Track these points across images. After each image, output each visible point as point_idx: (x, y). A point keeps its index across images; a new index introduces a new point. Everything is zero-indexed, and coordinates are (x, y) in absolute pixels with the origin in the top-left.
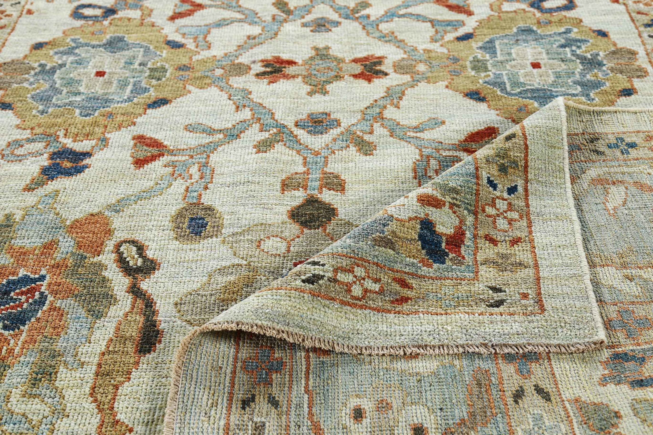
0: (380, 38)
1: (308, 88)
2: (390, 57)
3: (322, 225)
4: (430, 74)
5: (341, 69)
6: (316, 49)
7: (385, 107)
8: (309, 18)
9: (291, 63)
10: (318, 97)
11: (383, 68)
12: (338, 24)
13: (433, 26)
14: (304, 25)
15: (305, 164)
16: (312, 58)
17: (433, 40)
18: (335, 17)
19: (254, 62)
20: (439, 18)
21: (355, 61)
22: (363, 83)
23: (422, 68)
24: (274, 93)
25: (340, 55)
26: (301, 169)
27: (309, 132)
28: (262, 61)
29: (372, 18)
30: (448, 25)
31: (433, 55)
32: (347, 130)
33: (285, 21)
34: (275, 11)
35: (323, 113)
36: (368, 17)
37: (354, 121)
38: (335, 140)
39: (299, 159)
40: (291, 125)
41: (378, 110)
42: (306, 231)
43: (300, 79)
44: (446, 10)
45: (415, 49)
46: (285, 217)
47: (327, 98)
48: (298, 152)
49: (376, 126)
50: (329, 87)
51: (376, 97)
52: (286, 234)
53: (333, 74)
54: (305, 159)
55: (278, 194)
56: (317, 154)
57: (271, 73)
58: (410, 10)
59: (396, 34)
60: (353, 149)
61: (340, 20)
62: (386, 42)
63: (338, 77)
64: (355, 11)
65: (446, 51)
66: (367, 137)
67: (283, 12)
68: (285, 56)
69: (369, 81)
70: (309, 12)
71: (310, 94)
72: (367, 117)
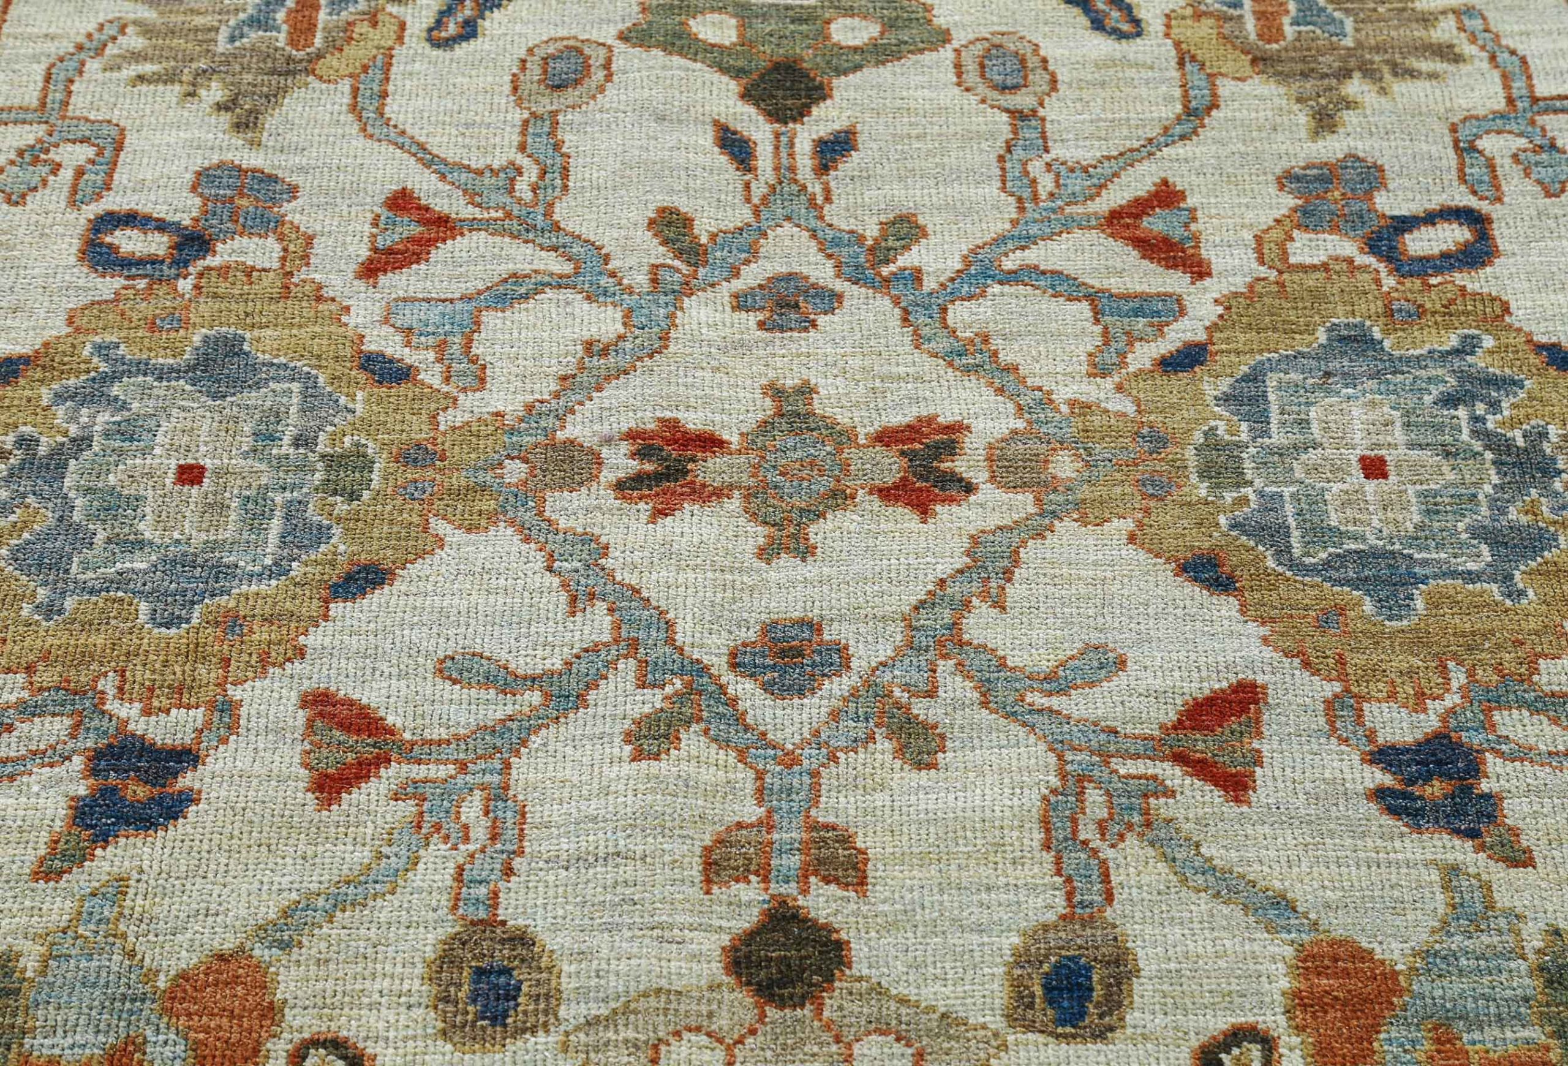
0: (950, 358)
1: (759, 534)
2: (978, 425)
3: (811, 996)
4: (1084, 492)
5: (845, 466)
6: (775, 391)
7: (967, 605)
8: (752, 276)
9: (710, 443)
10: (786, 567)
11: (959, 466)
12: (833, 300)
13: (1097, 315)
14: (741, 303)
15: (760, 794)
16: (765, 426)
17: (1098, 370)
18: (822, 272)
19: (608, 441)
20: (1114, 284)
21: (886, 438)
22: (904, 518)
23: (1065, 466)
24: (668, 552)
25: (843, 419)
26: (751, 812)
27: (767, 687)
28: (631, 435)
29: (930, 284)
30: (1137, 313)
31: (1096, 420)
32: (868, 684)
33: (687, 289)
34: (659, 253)
35: (802, 623)
36: (916, 276)
37: (885, 651)
38: (835, 715)
39: (744, 778)
40: (718, 663)
41: (947, 616)
42: (772, 1013)
43: (734, 504)
44: (1132, 255)
45: (1047, 401)
46: (715, 969)
47: (810, 570)
48: (742, 756)
49: (945, 667)
50: (817, 532)
51: (944, 569)
52: (722, 1022)
53: (823, 485)
54: (760, 776)
55: (695, 892)
56: (790, 760)
57: (657, 477)
58: (1033, 256)
59: (996, 343)
60: (884, 746)
61: (839, 285)
62: (967, 370)
63: (839, 498)
64: (880, 253)
65: (1130, 409)
66: (920, 708)
67: (679, 254)
68: (693, 421)
69: (924, 510)
70: (753, 253)
71: (766, 554)
72: (922, 640)
